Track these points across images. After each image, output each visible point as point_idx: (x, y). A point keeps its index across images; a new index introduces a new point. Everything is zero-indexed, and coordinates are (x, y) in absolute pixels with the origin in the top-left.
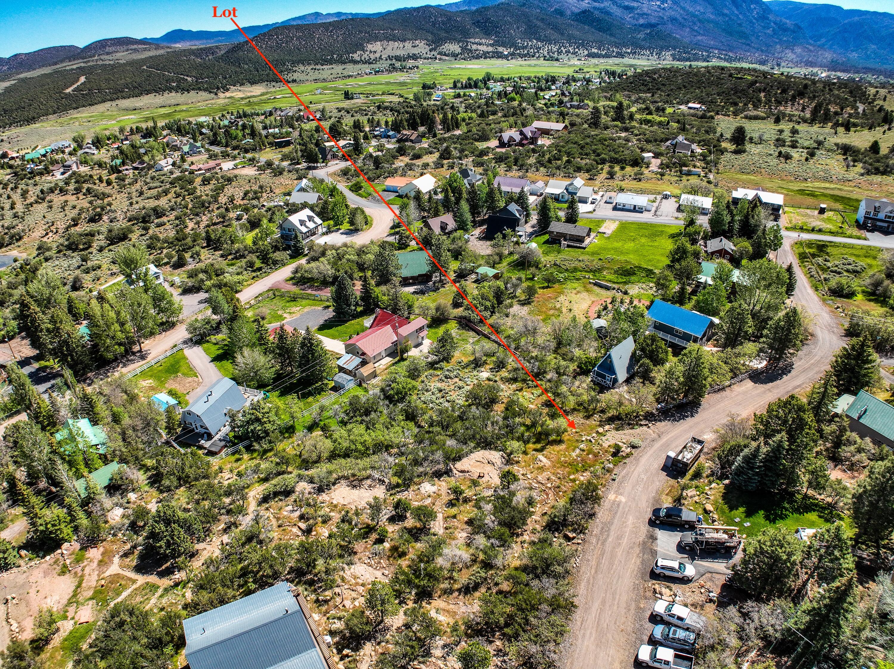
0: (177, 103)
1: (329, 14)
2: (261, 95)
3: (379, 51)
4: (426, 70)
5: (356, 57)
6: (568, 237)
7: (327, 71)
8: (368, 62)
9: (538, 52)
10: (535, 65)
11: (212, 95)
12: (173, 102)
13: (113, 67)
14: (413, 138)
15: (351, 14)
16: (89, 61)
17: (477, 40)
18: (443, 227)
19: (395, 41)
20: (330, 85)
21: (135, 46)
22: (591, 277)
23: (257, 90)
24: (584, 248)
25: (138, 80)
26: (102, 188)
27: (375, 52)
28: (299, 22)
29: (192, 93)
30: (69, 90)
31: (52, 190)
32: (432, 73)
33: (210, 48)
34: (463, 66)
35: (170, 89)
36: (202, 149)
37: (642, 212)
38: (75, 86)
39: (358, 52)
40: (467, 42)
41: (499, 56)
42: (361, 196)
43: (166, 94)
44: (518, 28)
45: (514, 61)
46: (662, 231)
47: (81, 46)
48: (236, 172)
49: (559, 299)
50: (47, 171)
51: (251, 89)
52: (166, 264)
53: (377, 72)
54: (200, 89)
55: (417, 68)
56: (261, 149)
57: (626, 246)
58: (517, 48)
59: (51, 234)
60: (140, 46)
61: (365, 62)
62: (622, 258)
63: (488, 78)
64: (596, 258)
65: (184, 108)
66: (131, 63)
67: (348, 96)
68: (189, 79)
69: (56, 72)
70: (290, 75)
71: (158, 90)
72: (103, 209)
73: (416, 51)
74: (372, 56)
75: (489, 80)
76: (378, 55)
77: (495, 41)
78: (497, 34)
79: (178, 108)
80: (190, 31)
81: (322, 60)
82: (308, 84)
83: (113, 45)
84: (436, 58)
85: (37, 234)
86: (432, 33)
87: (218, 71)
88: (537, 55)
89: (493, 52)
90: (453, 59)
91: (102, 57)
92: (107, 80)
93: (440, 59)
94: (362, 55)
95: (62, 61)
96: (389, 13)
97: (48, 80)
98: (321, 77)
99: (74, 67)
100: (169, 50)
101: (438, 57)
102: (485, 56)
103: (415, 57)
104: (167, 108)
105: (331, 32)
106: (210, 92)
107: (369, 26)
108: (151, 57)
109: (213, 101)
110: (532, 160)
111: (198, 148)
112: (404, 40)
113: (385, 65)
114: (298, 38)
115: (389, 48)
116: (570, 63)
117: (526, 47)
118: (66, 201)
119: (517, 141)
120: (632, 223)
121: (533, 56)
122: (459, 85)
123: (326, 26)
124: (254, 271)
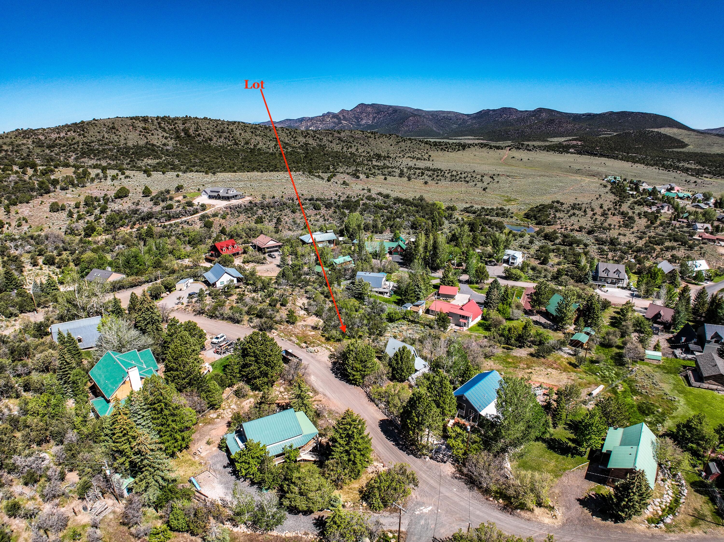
18: (657, 316)
24: (690, 385)
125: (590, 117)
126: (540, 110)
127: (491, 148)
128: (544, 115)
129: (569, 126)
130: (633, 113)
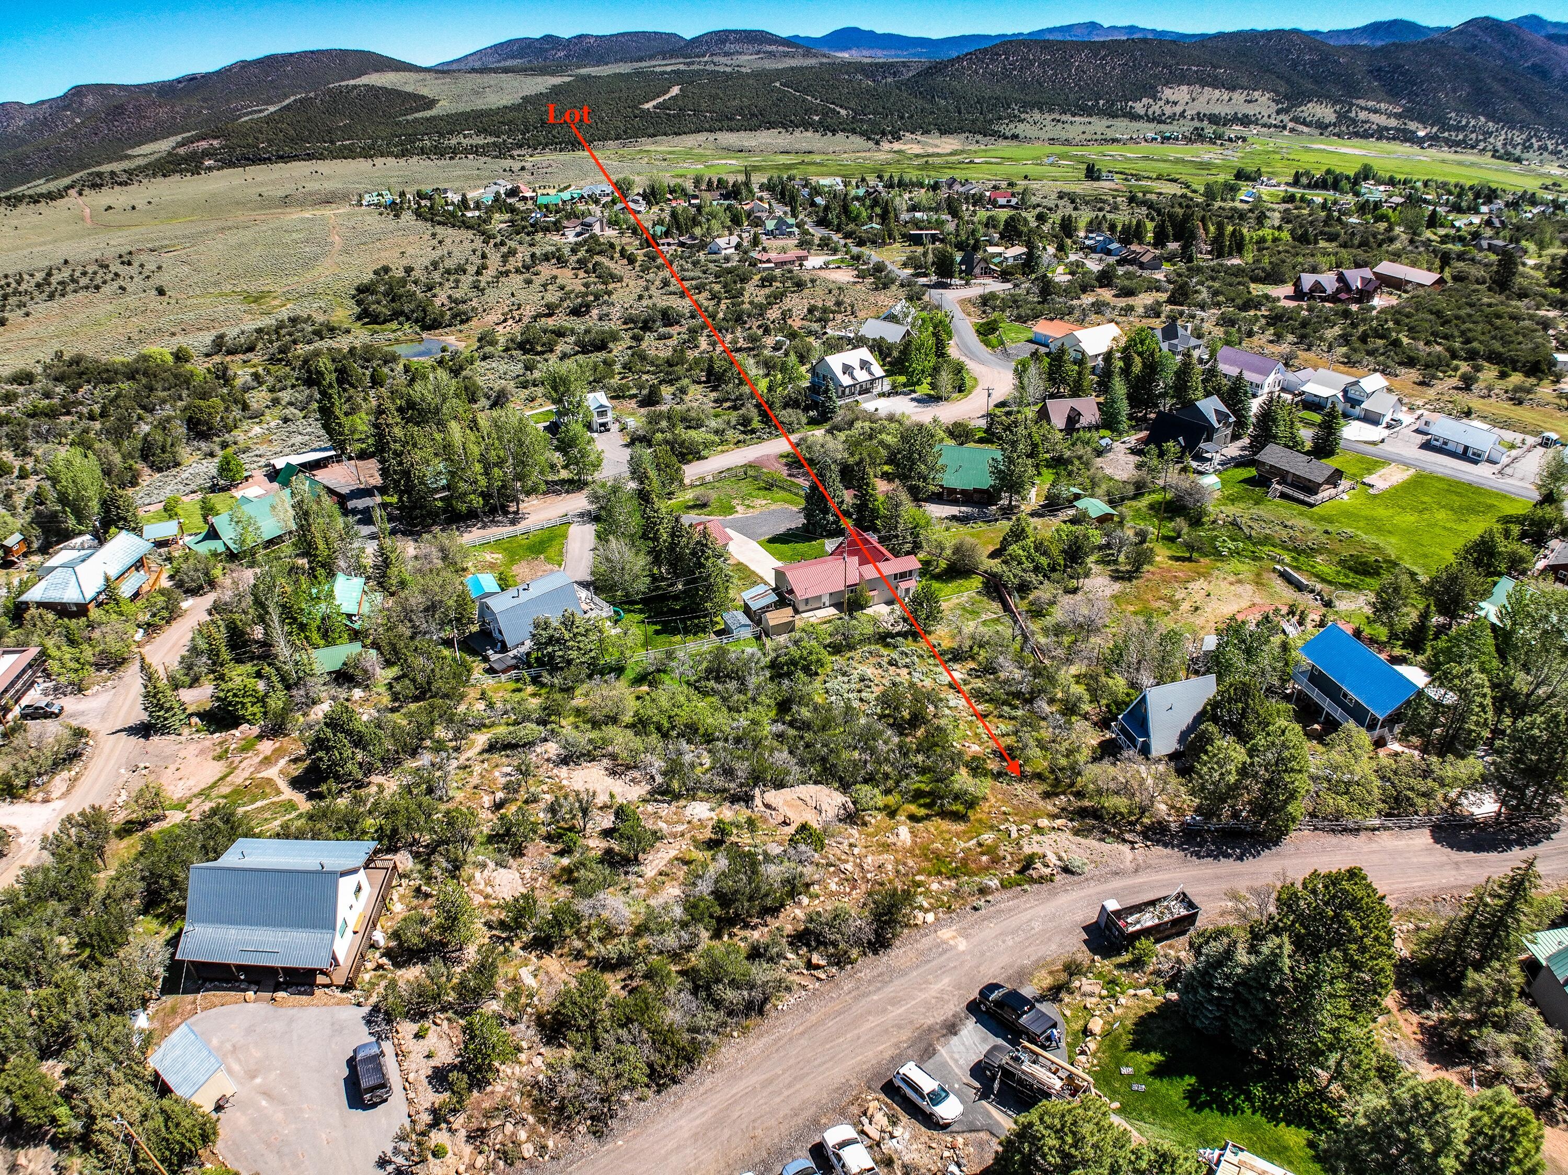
0: (810, 148)
1: (1113, 28)
2: (951, 154)
3: (1183, 102)
4: (1257, 147)
5: (1138, 108)
6: (1289, 480)
7: (1077, 127)
8: (1159, 119)
9: (1485, 140)
10: (1473, 164)
11: (871, 144)
12: (805, 146)
13: (728, 76)
14: (1145, 259)
15: (1153, 31)
16: (693, 63)
17: (1371, 104)
18: (1073, 419)
19: (1215, 87)
20: (1074, 151)
21: (773, 48)
22: (1287, 559)
23: (947, 144)
24: (1311, 506)
25: (761, 104)
26: (617, 266)
27: (1175, 103)
28: (1059, 37)
29: (840, 136)
30: (649, 106)
31: (546, 258)
32: (1268, 152)
33: (892, 65)
34: (1331, 148)
35: (806, 125)
36: (795, 229)
37: (1476, 462)
38: (661, 100)
39: (1145, 101)
40: (1353, 105)
41: (1408, 137)
42: (987, 343)
43: (797, 133)
44: (1454, 90)
45: (1433, 152)
46: (1491, 506)
47: (688, 37)
48: (822, 274)
49: (1189, 585)
50: (557, 227)
51: (937, 142)
52: (634, 396)
53: (1165, 139)
54: (854, 131)
55: (1244, 140)
56: (884, 243)
57: (1397, 520)
58: (1444, 127)
59: (510, 322)
60: (781, 48)
61: (1150, 120)
62: (1373, 539)
63: (1366, 174)
64: (1320, 529)
65: (818, 158)
66: (757, 75)
67: (1092, 173)
68: (843, 112)
69: (638, 73)
70: (1012, 126)
71: (786, 124)
72: (597, 298)
73: (1250, 110)
74: (1168, 110)
75: (1366, 178)
76: (1178, 109)
77: (1407, 110)
78: (1411, 97)
79: (808, 158)
80: (872, 32)
81: (1077, 106)
82: (1038, 144)
83: (737, 41)
84: (1284, 127)
85: (492, 318)
86: (1288, 81)
87: (894, 104)
88: (1482, 145)
89: (1397, 130)
90: (1317, 132)
91: (716, 59)
92: (714, 97)
93: (1292, 130)
94: (1149, 106)
95: (651, 57)
96: (1221, 36)
97: (622, 85)
98: (1064, 135)
99: (669, 69)
100: (825, 60)
101: (1290, 125)
102: (1380, 134)
103: (1246, 121)
104: (791, 156)
105: (1103, 58)
106: (869, 139)
107: (1174, 55)
108: (792, 69)
109: (868, 154)
110: (1332, 333)
111: (791, 226)
112: (1233, 89)
113: (1186, 127)
114: (1043, 64)
115: (1203, 99)
116: (1543, 170)
117: (1463, 128)
118: (555, 277)
119: (1329, 291)
120: (1440, 479)
121: (1473, 147)
122: (1304, 180)
123: (1095, 48)
124: (744, 432)
125: (194, 83)
126: (78, 92)
127: (36, 202)
128: (90, 100)
129: (163, 113)
130: (291, 55)
